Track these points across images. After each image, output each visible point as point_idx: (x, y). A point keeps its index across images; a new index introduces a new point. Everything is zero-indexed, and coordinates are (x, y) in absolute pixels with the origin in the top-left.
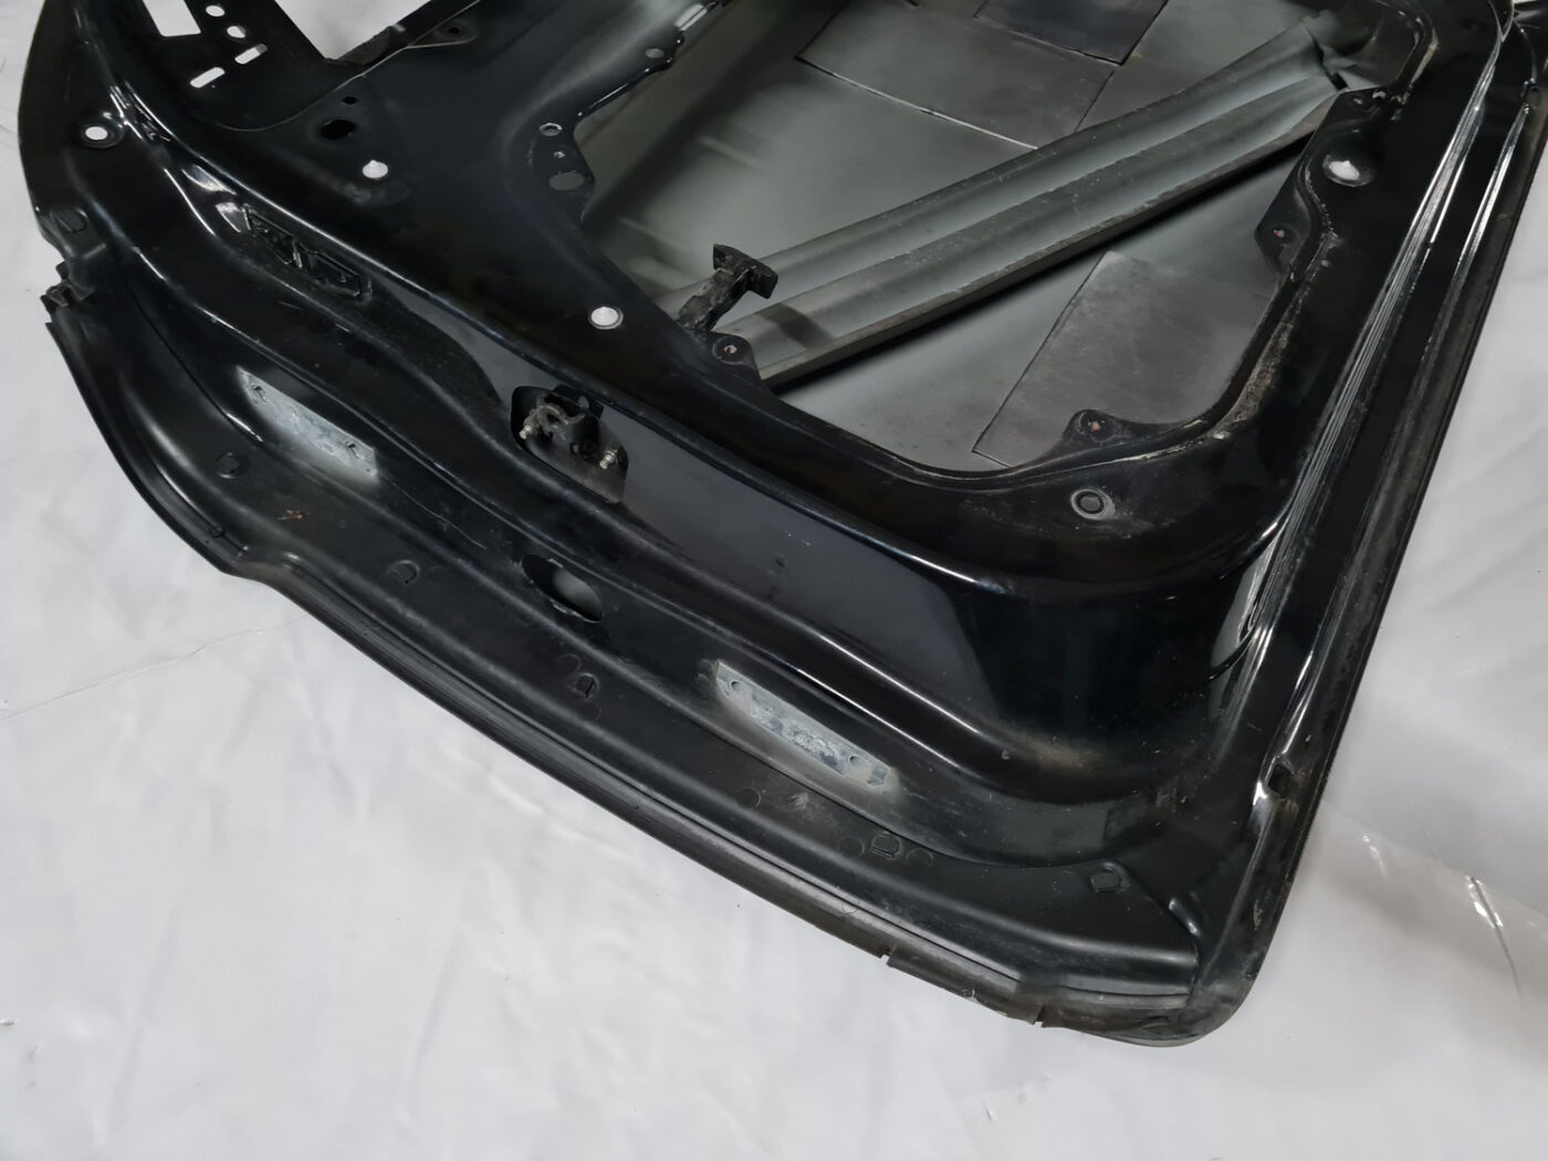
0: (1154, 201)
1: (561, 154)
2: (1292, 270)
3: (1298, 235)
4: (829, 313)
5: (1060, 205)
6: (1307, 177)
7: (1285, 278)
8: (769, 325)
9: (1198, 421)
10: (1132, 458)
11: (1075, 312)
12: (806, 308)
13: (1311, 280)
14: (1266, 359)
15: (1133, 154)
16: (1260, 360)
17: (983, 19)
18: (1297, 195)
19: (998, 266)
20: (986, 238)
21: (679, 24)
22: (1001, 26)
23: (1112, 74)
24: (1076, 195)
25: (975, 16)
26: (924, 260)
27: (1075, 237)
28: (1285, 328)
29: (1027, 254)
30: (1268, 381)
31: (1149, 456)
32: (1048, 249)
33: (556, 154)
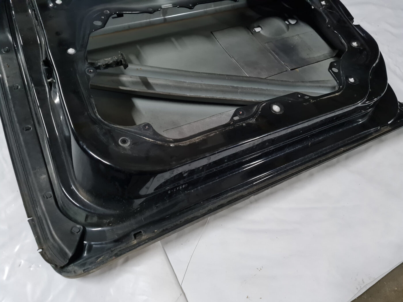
0: (257, 100)
1: (103, 17)
2: (233, 122)
3: (245, 114)
4: (157, 85)
5: (235, 90)
6: (264, 105)
7: (230, 122)
8: (139, 80)
9: (172, 140)
10: (146, 138)
11: (219, 116)
12: (151, 81)
13: (236, 126)
14: (203, 136)
15: (264, 88)
16: (202, 136)
17: (266, 45)
18: (256, 107)
19: (203, 95)
20: (209, 88)
21: (162, 6)
22: (269, 48)
23: (287, 71)
24: (240, 90)
25: (265, 43)
26: (189, 85)
27: (229, 98)
28: (216, 132)
29: (213, 96)
30: (197, 141)
31: (151, 140)
32: (219, 97)
33: (102, 17)
